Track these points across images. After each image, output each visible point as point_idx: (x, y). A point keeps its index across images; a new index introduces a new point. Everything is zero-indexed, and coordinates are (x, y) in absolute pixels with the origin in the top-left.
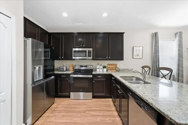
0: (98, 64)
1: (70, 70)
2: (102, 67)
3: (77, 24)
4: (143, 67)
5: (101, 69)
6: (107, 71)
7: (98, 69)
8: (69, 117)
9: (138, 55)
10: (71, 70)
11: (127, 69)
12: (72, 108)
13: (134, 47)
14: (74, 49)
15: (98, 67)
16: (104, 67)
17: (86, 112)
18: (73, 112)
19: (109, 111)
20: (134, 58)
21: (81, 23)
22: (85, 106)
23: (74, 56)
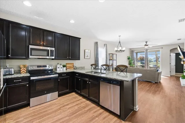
0: (58, 64)
1: (21, 72)
2: (62, 66)
3: (36, 17)
4: (92, 65)
5: (61, 68)
6: (66, 70)
7: (58, 68)
8: (47, 119)
9: (87, 56)
10: (23, 72)
11: (81, 67)
12: (42, 113)
13: (86, 50)
14: (31, 47)
15: (58, 66)
16: (64, 66)
17: (61, 109)
18: (48, 114)
19: (79, 100)
20: (85, 58)
21: (42, 18)
22: (56, 105)
23: (31, 55)
